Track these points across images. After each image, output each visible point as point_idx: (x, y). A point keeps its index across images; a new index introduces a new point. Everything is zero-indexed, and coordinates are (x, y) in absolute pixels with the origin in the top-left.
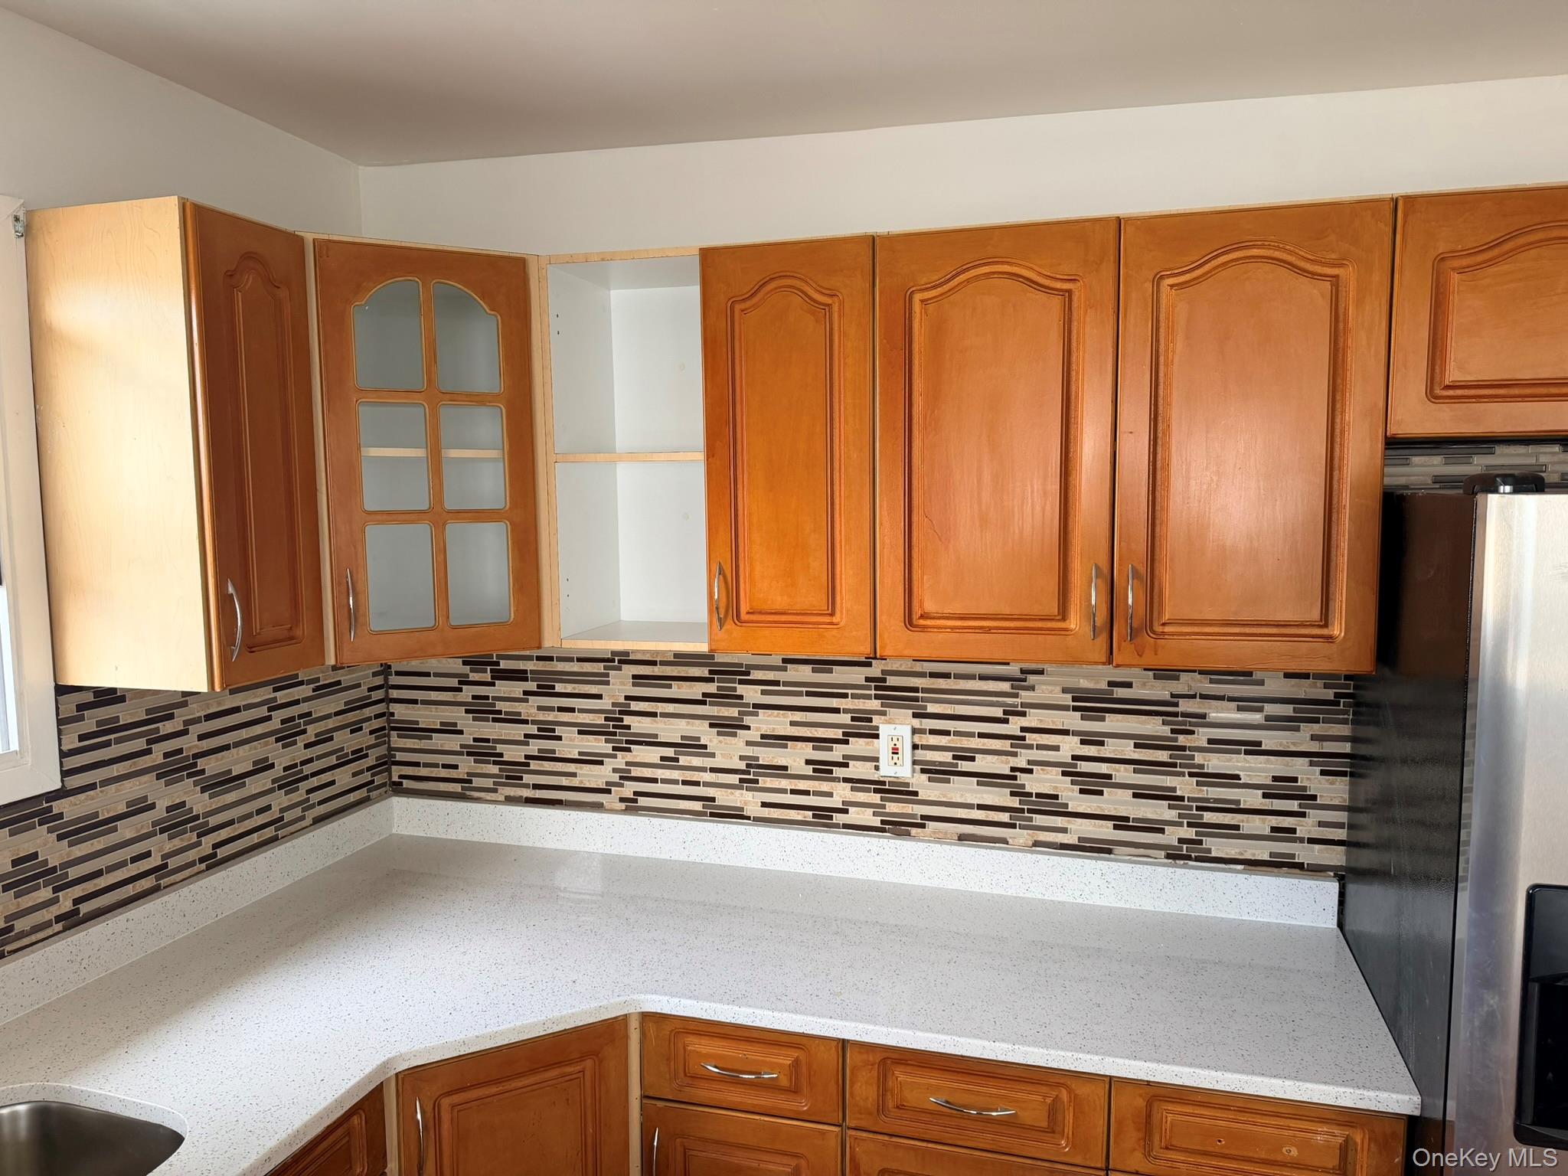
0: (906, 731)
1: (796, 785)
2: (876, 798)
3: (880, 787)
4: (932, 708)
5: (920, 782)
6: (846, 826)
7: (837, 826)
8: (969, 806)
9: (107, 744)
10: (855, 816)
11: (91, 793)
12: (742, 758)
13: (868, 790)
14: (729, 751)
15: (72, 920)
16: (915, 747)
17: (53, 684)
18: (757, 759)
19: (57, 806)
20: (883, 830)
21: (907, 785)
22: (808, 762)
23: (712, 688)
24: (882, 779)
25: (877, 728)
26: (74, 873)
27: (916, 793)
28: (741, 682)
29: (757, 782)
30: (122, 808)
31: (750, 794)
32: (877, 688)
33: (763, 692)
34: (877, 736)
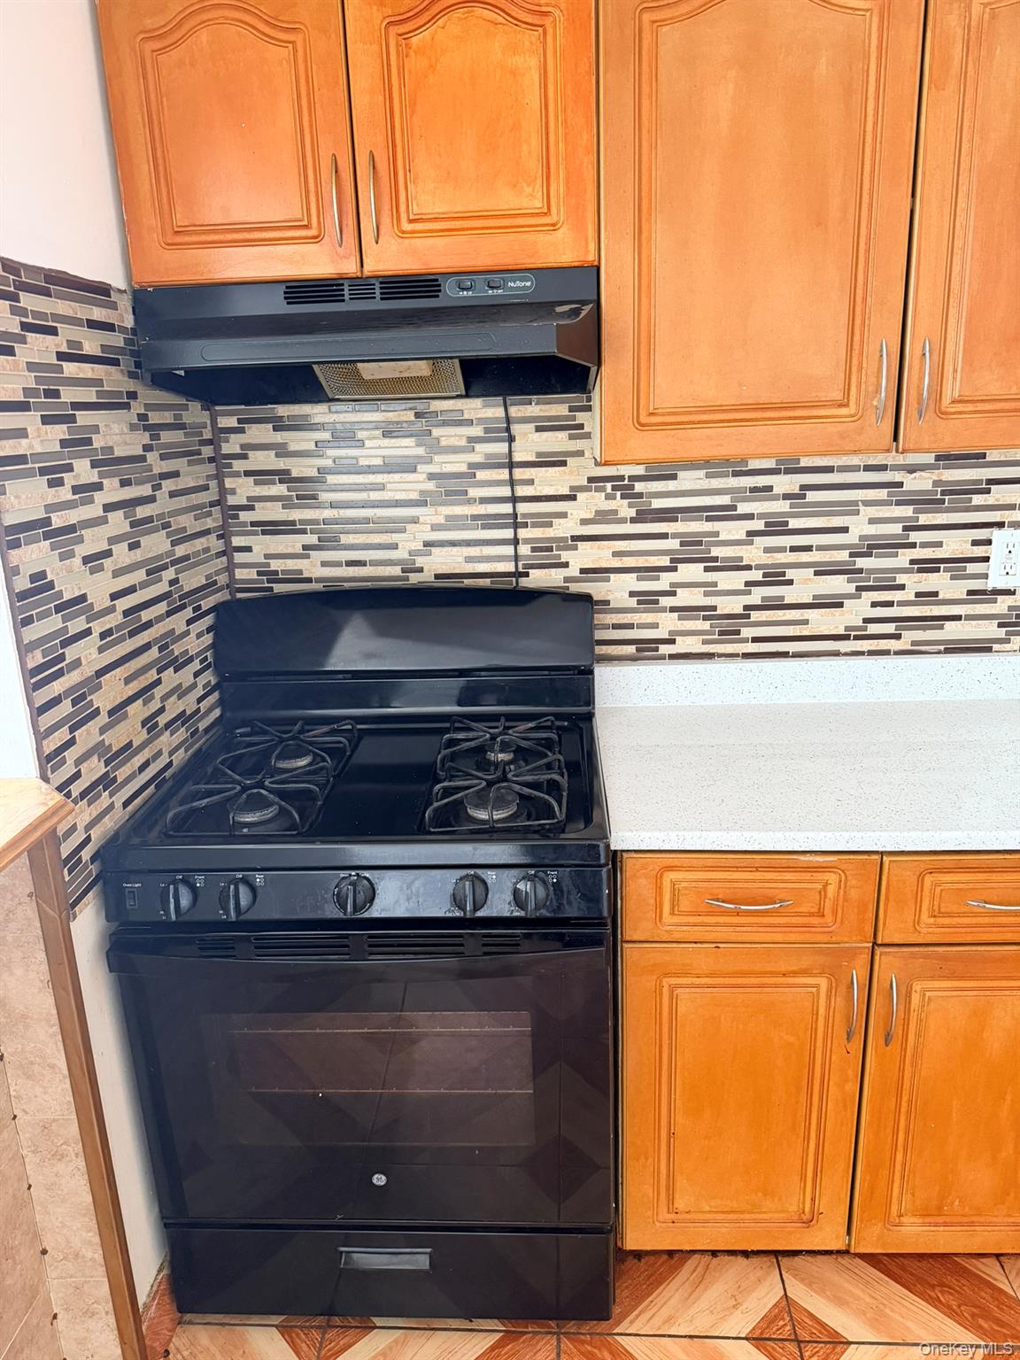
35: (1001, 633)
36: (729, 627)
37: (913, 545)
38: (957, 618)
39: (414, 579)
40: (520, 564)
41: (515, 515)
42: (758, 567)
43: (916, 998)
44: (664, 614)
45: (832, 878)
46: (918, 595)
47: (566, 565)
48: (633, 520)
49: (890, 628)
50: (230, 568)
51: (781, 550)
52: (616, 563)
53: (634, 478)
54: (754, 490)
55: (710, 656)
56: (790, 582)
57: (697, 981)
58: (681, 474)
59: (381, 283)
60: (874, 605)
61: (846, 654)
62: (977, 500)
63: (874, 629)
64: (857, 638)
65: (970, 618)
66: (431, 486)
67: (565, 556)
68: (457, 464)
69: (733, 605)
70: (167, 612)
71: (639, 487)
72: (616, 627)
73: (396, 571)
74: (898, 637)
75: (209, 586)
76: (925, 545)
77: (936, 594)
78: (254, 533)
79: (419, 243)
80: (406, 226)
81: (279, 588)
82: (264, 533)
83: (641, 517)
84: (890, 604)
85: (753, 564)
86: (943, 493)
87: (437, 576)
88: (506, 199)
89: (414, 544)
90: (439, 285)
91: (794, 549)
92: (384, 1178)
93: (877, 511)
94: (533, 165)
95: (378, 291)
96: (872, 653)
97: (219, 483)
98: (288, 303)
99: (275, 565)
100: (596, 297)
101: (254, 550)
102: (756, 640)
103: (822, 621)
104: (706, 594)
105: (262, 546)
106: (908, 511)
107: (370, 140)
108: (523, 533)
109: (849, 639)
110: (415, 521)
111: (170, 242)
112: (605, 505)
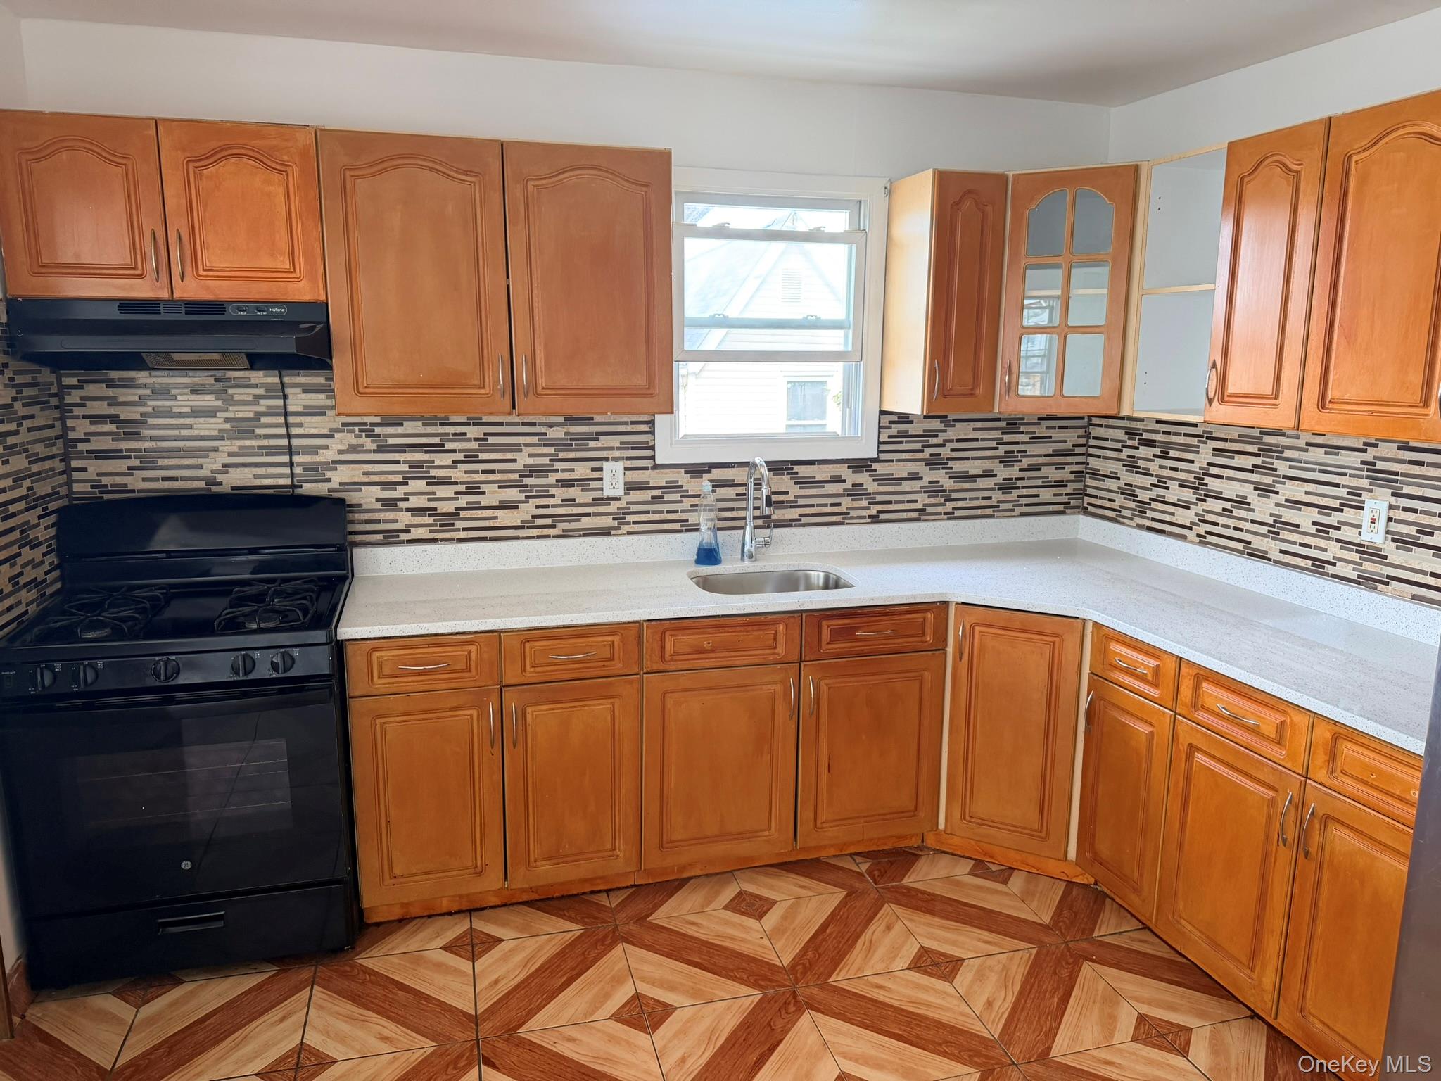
0: (1385, 506)
1: (1303, 540)
2: (1356, 557)
3: (1361, 548)
4: (1407, 490)
5: (1389, 548)
6: (1333, 576)
7: (1326, 574)
8: (1424, 573)
9: (902, 442)
10: (1341, 569)
11: (891, 464)
12: (1272, 515)
13: (1351, 550)
14: (1264, 508)
15: (875, 519)
16: (1390, 520)
17: (878, 410)
18: (1280, 517)
19: (875, 466)
20: (1359, 583)
21: (1380, 549)
22: (1314, 523)
23: (1258, 461)
24: (1363, 543)
25: (1363, 502)
26: (879, 498)
27: (1385, 557)
28: (1278, 458)
29: (1278, 534)
30: (905, 475)
31: (1273, 542)
32: (1368, 470)
33: (1291, 467)
34: (1362, 508)
35: (615, 523)
36: (446, 522)
37: (557, 471)
38: (588, 515)
39: (215, 489)
40: (295, 480)
41: (290, 446)
42: (462, 483)
43: (529, 717)
44: (401, 513)
45: (474, 648)
46: (563, 501)
47: (329, 480)
48: (375, 451)
49: (548, 521)
50: (70, 483)
51: (476, 472)
52: (365, 479)
53: (373, 424)
54: (454, 435)
55: (435, 541)
56: (484, 493)
57: (398, 719)
58: (406, 423)
59: (186, 304)
60: (537, 507)
61: (523, 538)
62: (592, 444)
63: (539, 522)
64: (529, 528)
65: (596, 514)
66: (227, 426)
67: (328, 474)
68: (247, 412)
69: (448, 507)
70: (26, 508)
71: (378, 430)
72: (368, 522)
73: (202, 484)
74: (554, 527)
75: (54, 495)
76: (563, 471)
77: (574, 500)
78: (90, 459)
79: (210, 283)
80: (202, 273)
81: (106, 497)
82: (97, 458)
83: (382, 449)
84: (546, 506)
85: (459, 481)
86: (571, 440)
87: (233, 488)
88: (266, 262)
89: (215, 465)
90: (225, 308)
91: (483, 472)
92: (189, 863)
93: (533, 449)
94: (283, 245)
95: (183, 309)
96: (539, 537)
97: (62, 423)
98: (121, 313)
99: (106, 481)
100: (325, 320)
101: (88, 470)
102: (464, 529)
103: (506, 517)
104: (429, 500)
105: (94, 468)
106: (551, 450)
107: (178, 223)
108: (296, 459)
109: (524, 528)
110: (216, 450)
111: (36, 271)
112: (355, 441)
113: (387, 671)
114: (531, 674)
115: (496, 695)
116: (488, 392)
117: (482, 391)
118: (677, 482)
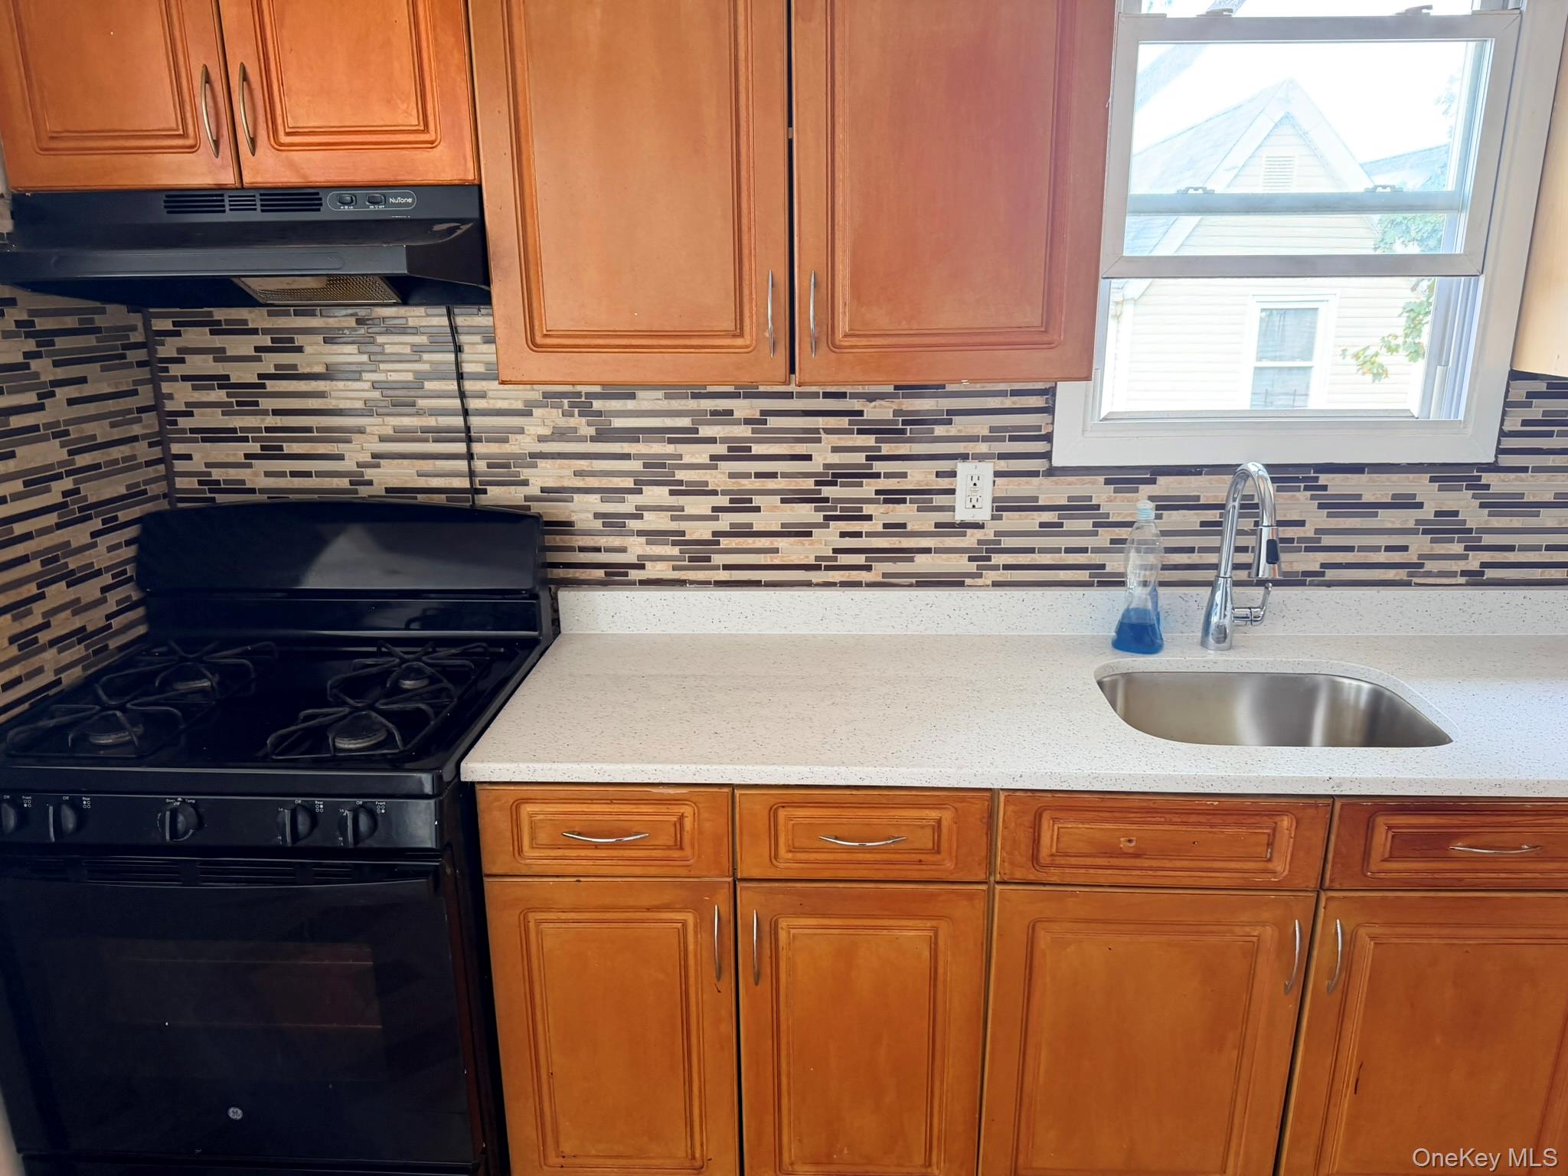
9: (1550, 434)
11: (1523, 475)
15: (1475, 579)
17: (1509, 369)
19: (1486, 478)
26: (1488, 540)
30: (1549, 497)
35: (972, 567)
36: (699, 553)
37: (877, 475)
38: (927, 551)
39: (364, 491)
40: (477, 480)
41: (468, 429)
42: (725, 493)
43: (783, 935)
44: (632, 539)
45: (687, 810)
46: (885, 526)
47: (525, 483)
48: (593, 439)
49: (860, 559)
50: (170, 476)
51: (747, 475)
52: (579, 483)
53: (590, 396)
54: (714, 413)
55: (680, 583)
56: (757, 509)
57: (563, 916)
58: (640, 394)
59: (261, 195)
60: (843, 535)
61: (818, 585)
62: (939, 430)
63: (844, 559)
64: (828, 568)
65: (939, 551)
66: (377, 394)
67: (525, 473)
68: (401, 373)
69: (701, 531)
71: (597, 405)
72: (582, 549)
73: (344, 483)
74: (868, 568)
75: (135, 495)
76: (888, 475)
77: (904, 526)
78: (195, 441)
79: (297, 156)
80: (284, 139)
81: (221, 498)
82: (204, 440)
83: (604, 435)
84: (858, 534)
85: (719, 489)
86: (905, 423)
87: (388, 490)
88: (380, 116)
89: (362, 455)
90: (320, 199)
91: (758, 475)
92: (240, 1112)
93: (839, 439)
94: (409, 85)
95: (258, 203)
96: (845, 584)
97: (154, 388)
98: (169, 212)
99: (217, 474)
100: (476, 215)
101: (194, 458)
102: (726, 567)
103: (792, 550)
104: (673, 518)
105: (202, 454)
106: (870, 440)
107: (242, 53)
108: (477, 448)
109: (821, 569)
110: (361, 431)
111: (45, 146)
112: (563, 422)
113: (543, 837)
114: (787, 863)
115: (724, 894)
116: (748, 343)
117: (739, 342)
118: (1090, 498)
